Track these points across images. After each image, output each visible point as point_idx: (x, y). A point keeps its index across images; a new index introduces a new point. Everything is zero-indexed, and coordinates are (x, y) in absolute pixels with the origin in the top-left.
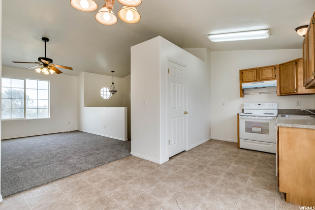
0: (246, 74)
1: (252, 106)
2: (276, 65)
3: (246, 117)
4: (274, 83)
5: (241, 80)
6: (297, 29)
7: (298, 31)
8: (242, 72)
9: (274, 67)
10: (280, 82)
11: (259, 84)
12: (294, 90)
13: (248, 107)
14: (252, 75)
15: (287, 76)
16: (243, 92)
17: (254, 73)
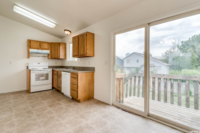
0: (32, 43)
1: (35, 64)
2: (50, 43)
3: (35, 71)
4: (48, 52)
5: (29, 46)
6: (65, 30)
7: (66, 31)
8: (30, 41)
9: (48, 43)
10: (51, 52)
11: (40, 51)
12: (58, 56)
13: (32, 65)
14: (37, 45)
15: (55, 49)
16: (29, 55)
17: (38, 44)
